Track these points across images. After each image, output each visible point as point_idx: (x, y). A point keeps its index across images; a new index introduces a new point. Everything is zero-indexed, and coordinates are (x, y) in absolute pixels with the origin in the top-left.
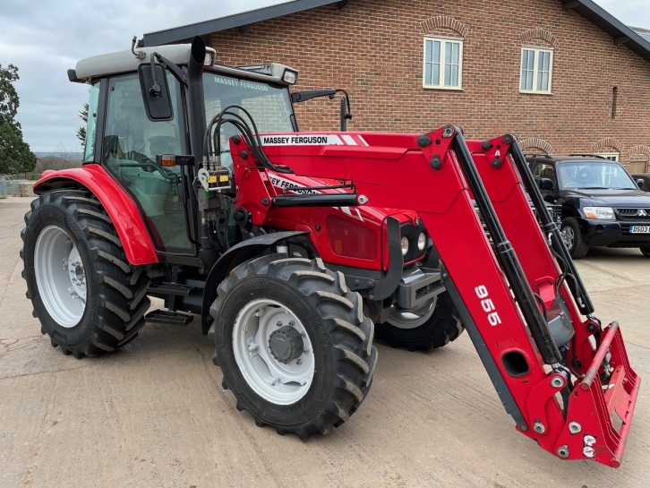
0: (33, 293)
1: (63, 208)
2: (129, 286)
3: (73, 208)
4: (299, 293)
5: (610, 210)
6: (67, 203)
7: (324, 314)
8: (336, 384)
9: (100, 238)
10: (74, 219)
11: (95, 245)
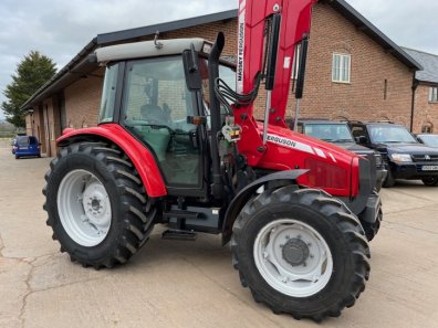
0: (54, 221)
1: (92, 156)
2: (145, 213)
3: (101, 156)
4: (321, 214)
5: (408, 156)
6: (95, 152)
7: (343, 229)
8: (354, 279)
9: (125, 177)
10: (103, 164)
11: (121, 183)
